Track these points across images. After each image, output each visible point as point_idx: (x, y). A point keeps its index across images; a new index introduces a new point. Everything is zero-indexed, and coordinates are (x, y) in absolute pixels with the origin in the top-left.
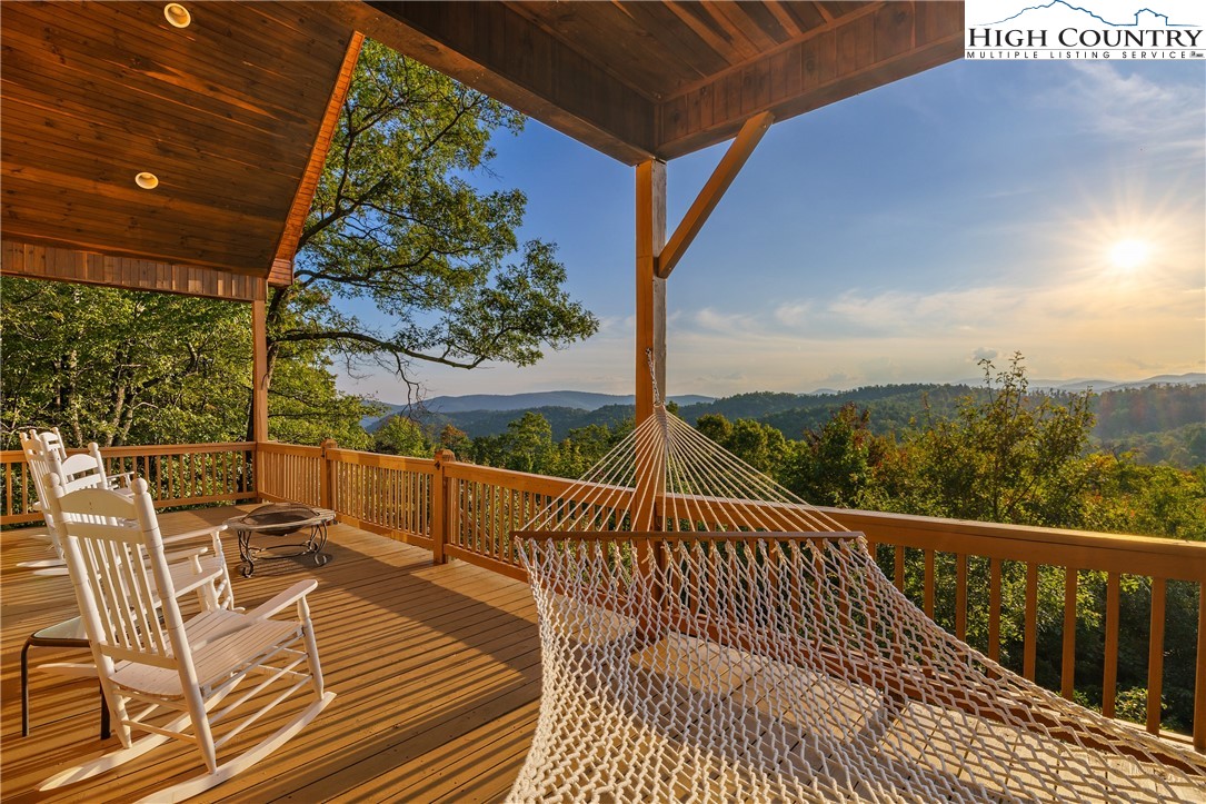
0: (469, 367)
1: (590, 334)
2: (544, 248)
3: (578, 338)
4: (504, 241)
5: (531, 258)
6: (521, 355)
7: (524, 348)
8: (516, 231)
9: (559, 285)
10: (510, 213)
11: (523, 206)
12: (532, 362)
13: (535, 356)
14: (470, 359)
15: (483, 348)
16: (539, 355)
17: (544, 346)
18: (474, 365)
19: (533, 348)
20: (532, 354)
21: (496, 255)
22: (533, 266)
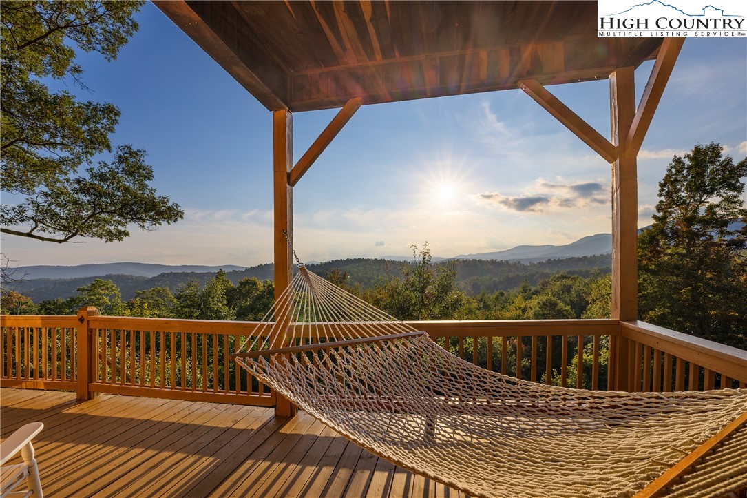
0: (60, 241)
1: (176, 220)
2: (135, 152)
3: (164, 223)
4: (97, 142)
5: (121, 159)
6: (109, 233)
7: (112, 228)
8: (110, 136)
9: (147, 182)
10: (103, 121)
11: (117, 118)
12: (120, 239)
13: (121, 235)
14: (60, 235)
15: (74, 227)
16: (126, 234)
17: (132, 227)
18: (66, 240)
19: (121, 228)
20: (120, 232)
21: (87, 152)
22: (123, 165)
